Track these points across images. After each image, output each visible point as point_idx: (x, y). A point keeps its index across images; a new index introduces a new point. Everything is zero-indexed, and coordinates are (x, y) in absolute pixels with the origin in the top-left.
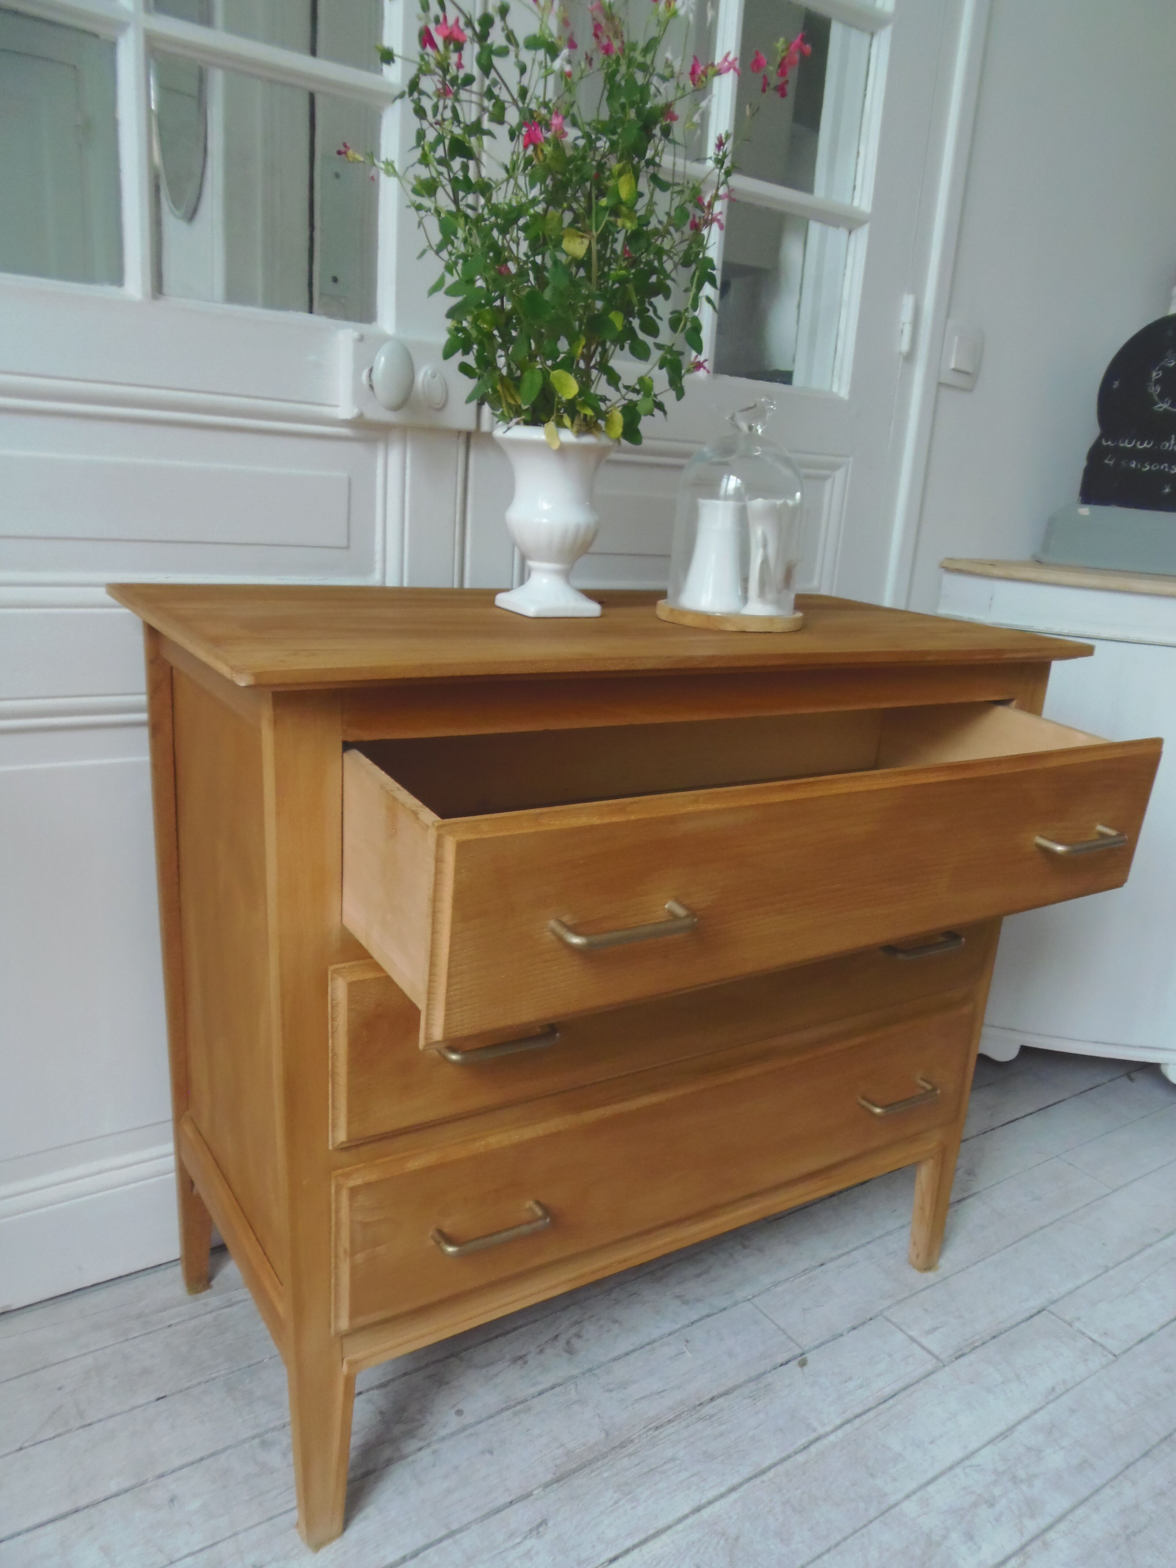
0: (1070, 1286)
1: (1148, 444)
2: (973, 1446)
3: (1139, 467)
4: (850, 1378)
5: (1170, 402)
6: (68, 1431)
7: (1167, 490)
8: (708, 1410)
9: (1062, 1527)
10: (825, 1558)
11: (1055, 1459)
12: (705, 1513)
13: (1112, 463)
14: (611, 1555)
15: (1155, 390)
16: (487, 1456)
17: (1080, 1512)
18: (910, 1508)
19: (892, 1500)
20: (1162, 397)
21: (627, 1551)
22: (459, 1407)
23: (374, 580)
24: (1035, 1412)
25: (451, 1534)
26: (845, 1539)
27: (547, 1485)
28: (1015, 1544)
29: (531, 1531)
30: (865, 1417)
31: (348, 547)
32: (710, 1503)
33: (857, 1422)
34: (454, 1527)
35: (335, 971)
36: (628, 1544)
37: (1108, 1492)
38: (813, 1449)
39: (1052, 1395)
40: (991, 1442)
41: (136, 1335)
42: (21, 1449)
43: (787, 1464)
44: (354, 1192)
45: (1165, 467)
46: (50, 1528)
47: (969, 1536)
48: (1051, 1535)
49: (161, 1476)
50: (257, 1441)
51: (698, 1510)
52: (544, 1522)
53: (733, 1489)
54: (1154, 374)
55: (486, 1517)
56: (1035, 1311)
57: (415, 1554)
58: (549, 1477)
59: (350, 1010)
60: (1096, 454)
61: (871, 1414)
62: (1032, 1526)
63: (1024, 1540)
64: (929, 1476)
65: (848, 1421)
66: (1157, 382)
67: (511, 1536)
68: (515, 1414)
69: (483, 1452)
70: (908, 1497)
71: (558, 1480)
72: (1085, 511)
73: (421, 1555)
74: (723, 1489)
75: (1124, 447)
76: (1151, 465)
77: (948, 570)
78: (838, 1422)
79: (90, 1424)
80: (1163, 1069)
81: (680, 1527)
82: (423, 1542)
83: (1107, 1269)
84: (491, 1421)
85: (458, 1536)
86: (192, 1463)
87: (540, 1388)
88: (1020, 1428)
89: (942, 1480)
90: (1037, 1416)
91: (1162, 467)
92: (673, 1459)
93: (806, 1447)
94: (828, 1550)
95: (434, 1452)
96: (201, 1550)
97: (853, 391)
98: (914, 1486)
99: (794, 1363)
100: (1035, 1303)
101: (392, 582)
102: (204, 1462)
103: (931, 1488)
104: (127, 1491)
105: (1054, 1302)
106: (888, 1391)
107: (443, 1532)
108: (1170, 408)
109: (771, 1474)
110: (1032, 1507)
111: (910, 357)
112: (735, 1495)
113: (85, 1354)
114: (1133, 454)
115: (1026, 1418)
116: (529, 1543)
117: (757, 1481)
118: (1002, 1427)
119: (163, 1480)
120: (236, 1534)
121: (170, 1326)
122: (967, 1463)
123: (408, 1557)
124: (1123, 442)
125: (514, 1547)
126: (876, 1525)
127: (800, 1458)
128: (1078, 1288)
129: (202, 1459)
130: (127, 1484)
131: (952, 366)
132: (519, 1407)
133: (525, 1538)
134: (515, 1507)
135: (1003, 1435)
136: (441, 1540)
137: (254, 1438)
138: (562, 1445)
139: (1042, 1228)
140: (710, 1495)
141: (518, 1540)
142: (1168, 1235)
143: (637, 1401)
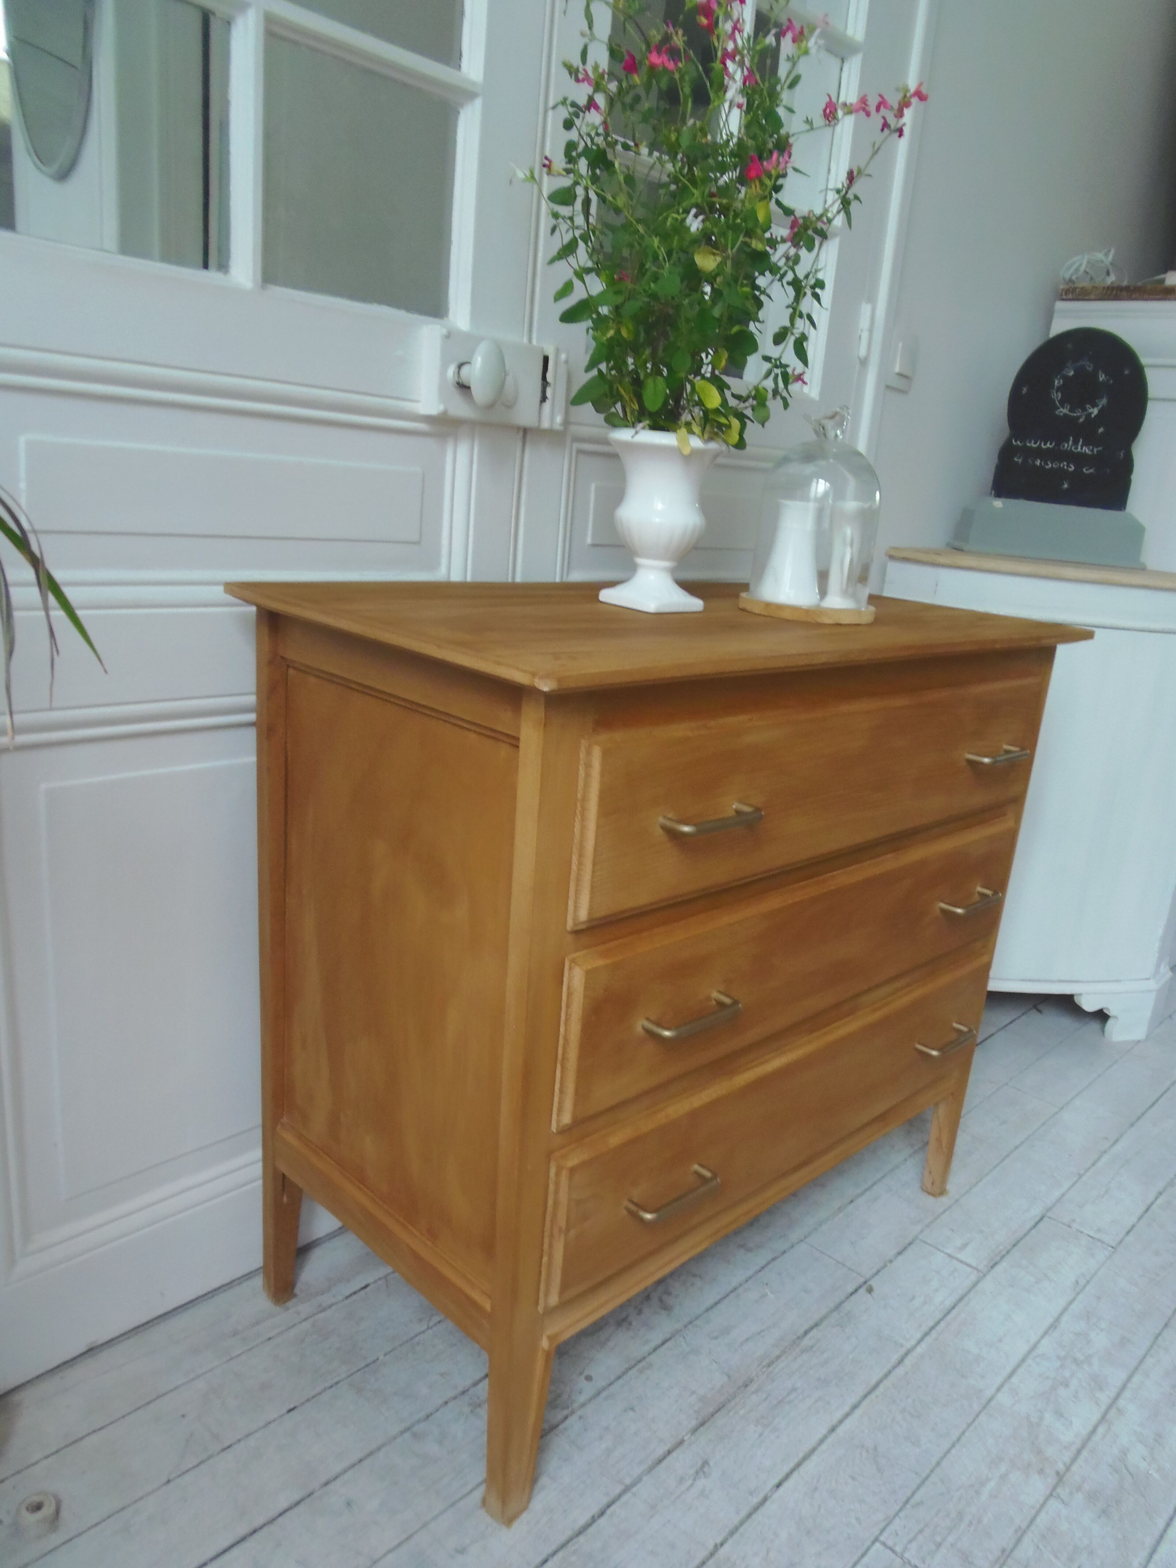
0: (1057, 1194)
1: (1051, 444)
2: (1033, 1339)
3: (1043, 464)
4: (913, 1298)
5: (1069, 407)
6: (209, 1458)
7: (1066, 486)
8: (807, 1341)
9: (1127, 1394)
10: (953, 1451)
11: (1100, 1340)
12: (840, 1430)
13: (1020, 461)
14: (776, 1481)
15: (1057, 396)
16: (631, 1413)
17: (1136, 1379)
18: (1003, 1398)
19: (988, 1393)
20: (1062, 403)
21: (787, 1476)
22: (586, 1373)
23: (439, 575)
24: (1071, 1303)
25: (627, 1489)
26: (963, 1433)
27: (695, 1431)
28: (1096, 1416)
29: (697, 1473)
30: (938, 1328)
31: (418, 543)
32: (841, 1422)
33: (934, 1334)
34: (628, 1481)
35: (573, 961)
36: (786, 1469)
37: (1149, 1361)
38: (908, 1362)
39: (1079, 1288)
40: (1046, 1333)
41: (239, 1352)
42: (169, 1481)
43: (891, 1378)
44: (573, 1171)
45: (1064, 466)
46: (235, 1552)
47: (1059, 1414)
48: (1121, 1403)
49: (326, 1484)
50: (407, 1435)
51: (833, 1429)
52: (705, 1463)
53: (855, 1407)
54: (1056, 382)
55: (651, 1469)
56: (1037, 1219)
57: (602, 1513)
58: (694, 1423)
59: (585, 996)
60: (1006, 453)
61: (942, 1324)
62: (1105, 1398)
63: (1103, 1408)
64: (1009, 1369)
65: (926, 1334)
66: (1058, 389)
67: (681, 1480)
68: (641, 1371)
69: (625, 1411)
70: (999, 1389)
71: (702, 1424)
72: (998, 503)
73: (609, 1512)
74: (847, 1409)
75: (1031, 448)
76: (1052, 464)
77: (892, 557)
78: (919, 1336)
79: (229, 1447)
80: (1076, 999)
81: (824, 1447)
82: (605, 1500)
83: (1080, 1176)
84: (621, 1381)
85: (634, 1490)
86: (353, 1466)
87: (653, 1345)
88: (1065, 1318)
89: (1021, 1371)
90: (1073, 1306)
91: (1062, 466)
92: (794, 1389)
93: (901, 1361)
94: (953, 1446)
95: (580, 1418)
96: (399, 1545)
97: (822, 393)
98: (999, 1380)
99: (862, 1291)
100: (1036, 1212)
101: (456, 577)
102: (365, 1463)
103: (1014, 1380)
104: (298, 1503)
105: (1049, 1209)
106: (948, 1303)
107: (619, 1489)
108: (1068, 413)
109: (881, 1388)
110: (1098, 1383)
111: (864, 362)
112: (858, 1412)
113: (193, 1379)
114: (1039, 453)
115: (1065, 1309)
116: (701, 1483)
117: (873, 1396)
118: (1050, 1320)
119: (331, 1486)
120: (425, 1525)
121: (270, 1339)
122: (1034, 1354)
123: (596, 1516)
124: (1030, 442)
125: (688, 1489)
126: (983, 1418)
127: (900, 1371)
128: (1063, 1195)
129: (360, 1461)
130: (297, 1497)
131: (897, 369)
132: (640, 1365)
133: (695, 1480)
134: (674, 1454)
135: (1053, 1326)
136: (619, 1496)
137: (402, 1433)
138: (693, 1393)
139: (1016, 1148)
140: (839, 1415)
141: (690, 1482)
142: (1116, 1141)
143: (742, 1344)
